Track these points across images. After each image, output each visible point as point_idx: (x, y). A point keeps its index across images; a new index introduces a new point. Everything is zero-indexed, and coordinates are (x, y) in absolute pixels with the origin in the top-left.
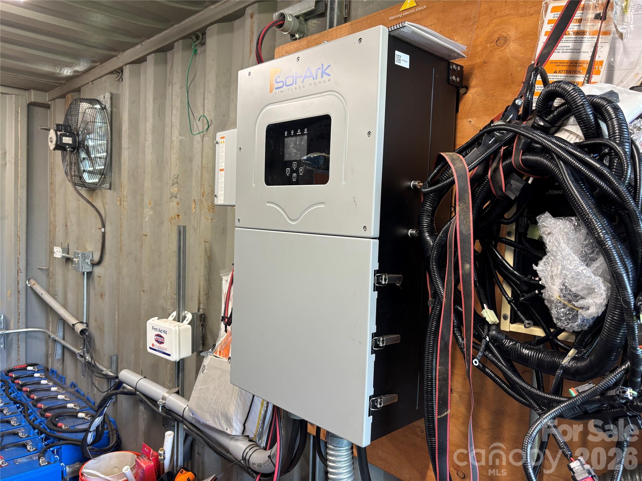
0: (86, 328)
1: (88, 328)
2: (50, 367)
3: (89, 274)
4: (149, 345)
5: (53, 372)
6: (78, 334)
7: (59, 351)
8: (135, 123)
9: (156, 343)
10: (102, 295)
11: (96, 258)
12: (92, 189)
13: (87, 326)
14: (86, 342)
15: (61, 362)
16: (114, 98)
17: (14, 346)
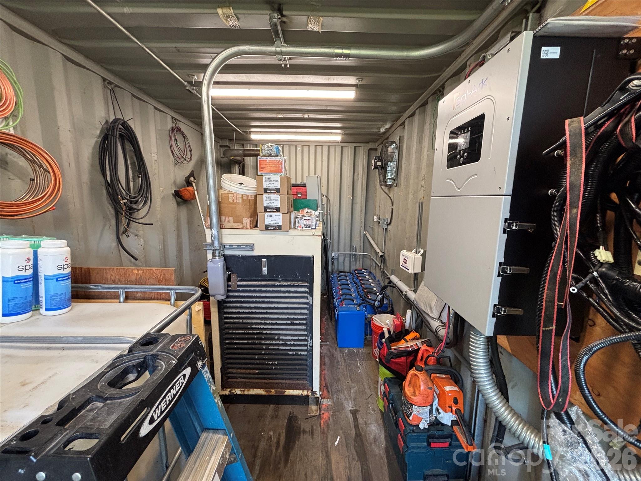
1: (384, 255)
2: (371, 271)
3: (386, 229)
4: (401, 264)
5: (371, 273)
6: (380, 257)
7: (374, 265)
8: (409, 149)
9: (404, 263)
10: (390, 240)
11: (389, 222)
12: (390, 187)
14: (383, 261)
15: (375, 270)
16: (401, 139)
17: (358, 260)
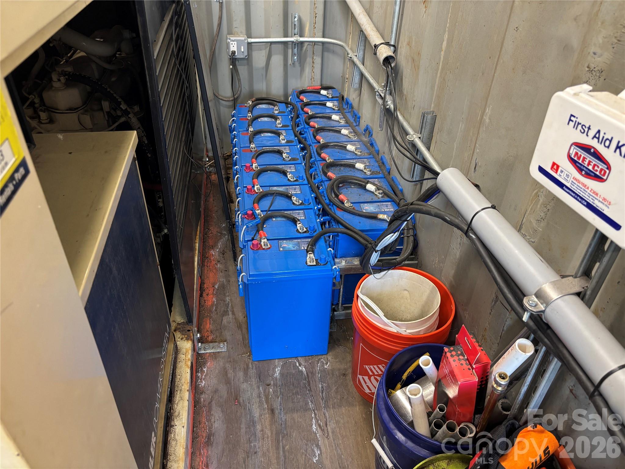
0: (393, 55)
1: (396, 55)
2: (345, 97)
5: (347, 103)
6: (380, 62)
7: (357, 79)
9: (568, 166)
13: (395, 52)
14: (390, 78)
15: (357, 92)
17: (309, 60)
